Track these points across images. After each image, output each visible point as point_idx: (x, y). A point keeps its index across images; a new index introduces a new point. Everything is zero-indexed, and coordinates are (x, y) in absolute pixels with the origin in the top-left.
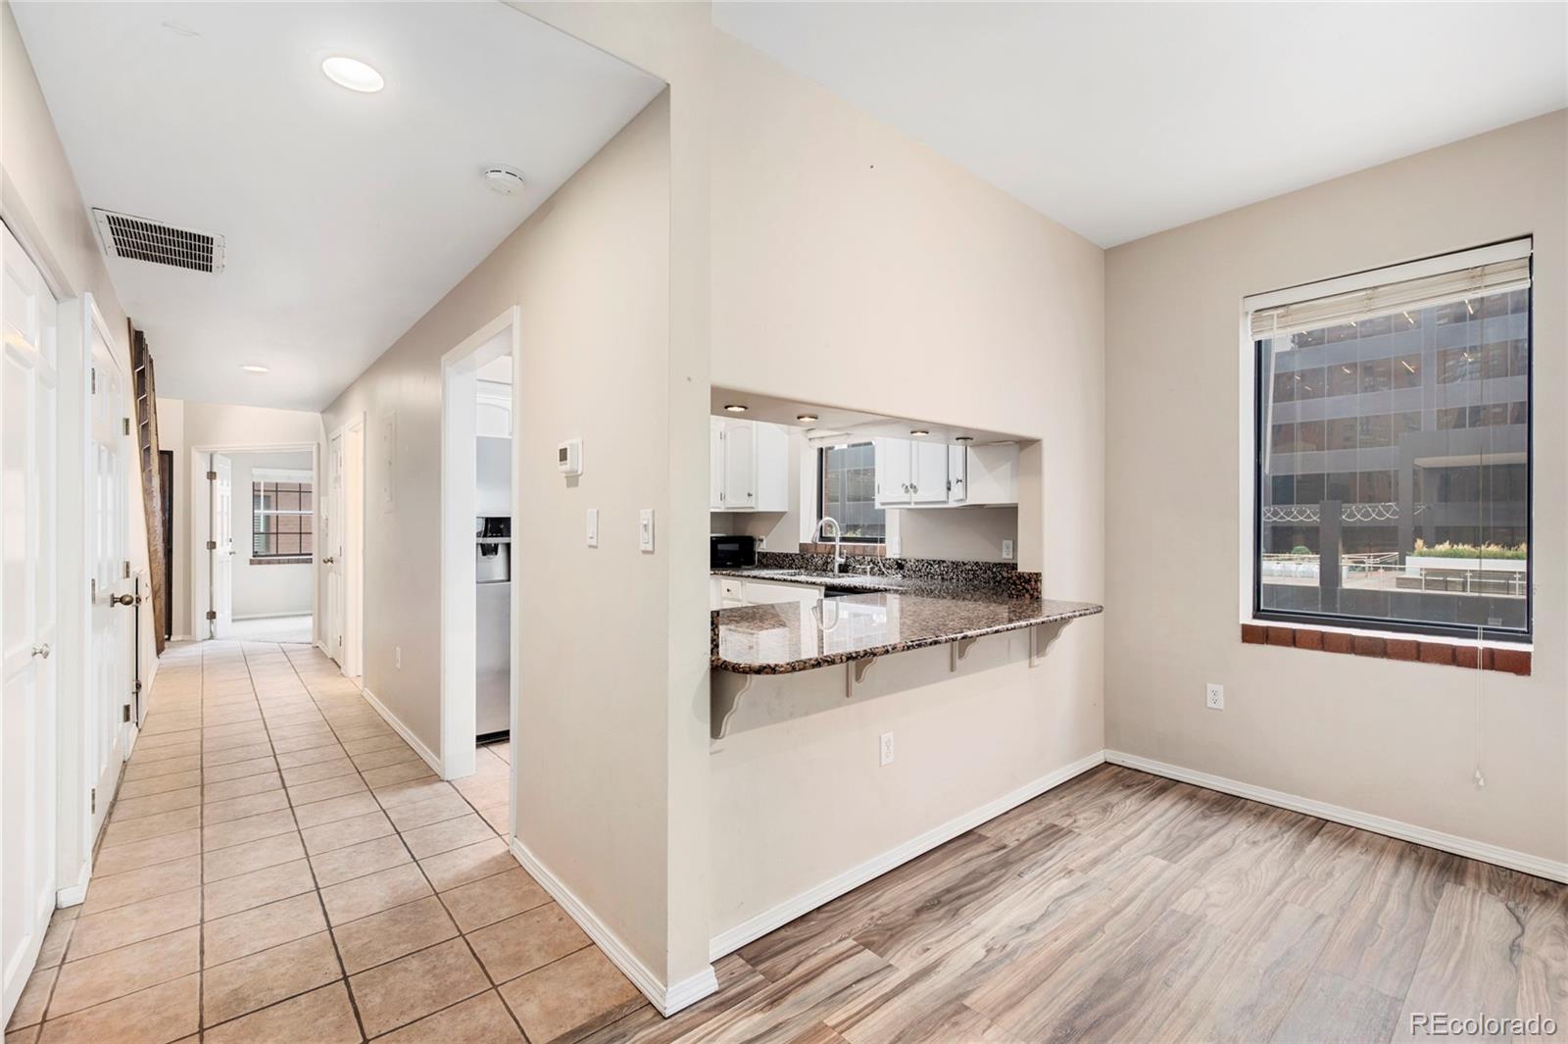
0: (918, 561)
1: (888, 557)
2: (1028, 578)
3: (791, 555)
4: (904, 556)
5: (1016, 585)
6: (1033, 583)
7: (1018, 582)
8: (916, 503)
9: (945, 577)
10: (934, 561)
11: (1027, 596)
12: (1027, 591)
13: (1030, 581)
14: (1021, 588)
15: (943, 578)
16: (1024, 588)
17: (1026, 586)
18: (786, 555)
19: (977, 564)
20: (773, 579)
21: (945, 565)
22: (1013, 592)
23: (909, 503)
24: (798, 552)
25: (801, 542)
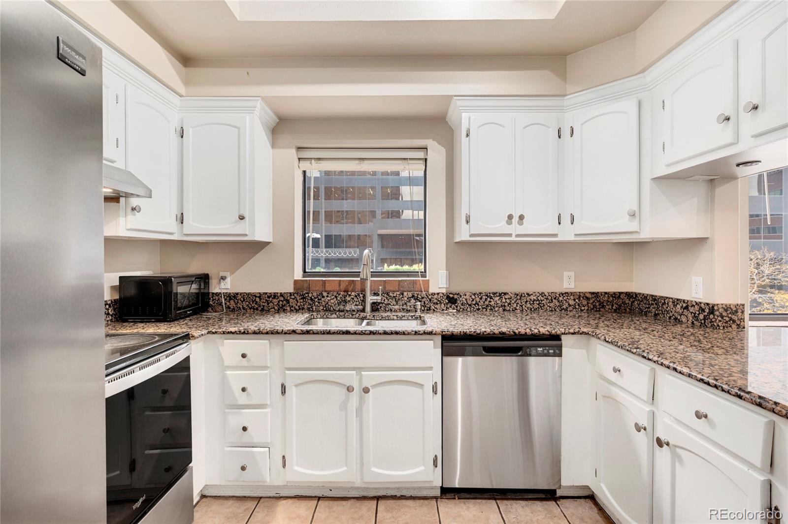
0: (474, 294)
1: (431, 291)
2: (734, 309)
3: (282, 295)
4: (455, 289)
5: (722, 317)
6: (740, 314)
7: (724, 314)
8: (517, 236)
9: (508, 308)
10: (494, 294)
11: (734, 326)
12: (734, 321)
13: (736, 312)
14: (727, 319)
15: (504, 310)
16: (731, 319)
17: (733, 317)
18: (275, 296)
19: (542, 294)
20: (347, 333)
21: (507, 297)
22: (720, 324)
23: (510, 235)
24: (292, 290)
25: (296, 278)
